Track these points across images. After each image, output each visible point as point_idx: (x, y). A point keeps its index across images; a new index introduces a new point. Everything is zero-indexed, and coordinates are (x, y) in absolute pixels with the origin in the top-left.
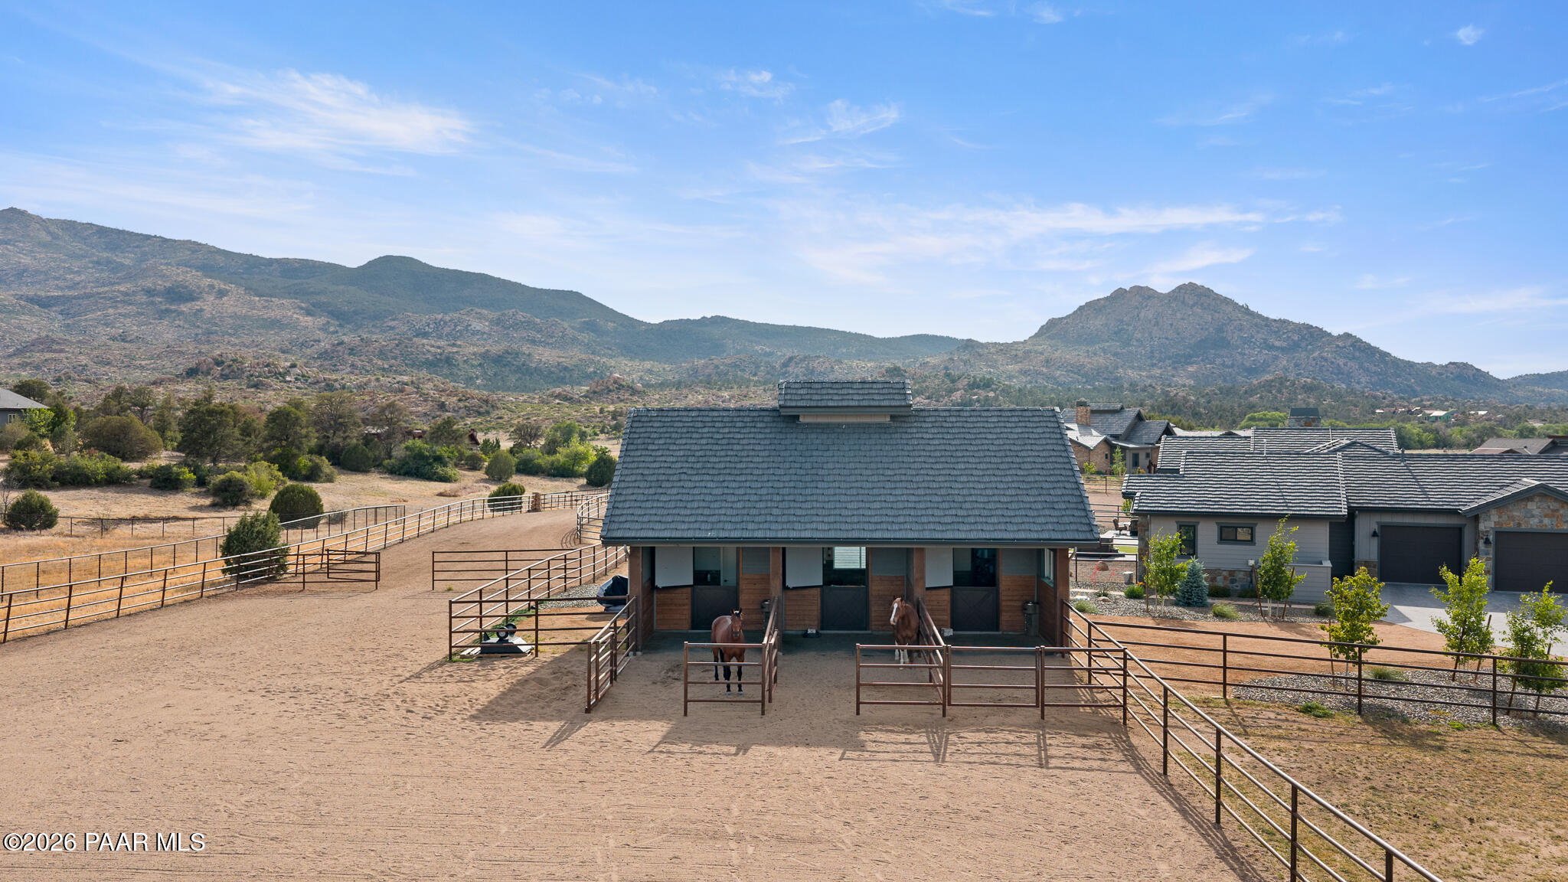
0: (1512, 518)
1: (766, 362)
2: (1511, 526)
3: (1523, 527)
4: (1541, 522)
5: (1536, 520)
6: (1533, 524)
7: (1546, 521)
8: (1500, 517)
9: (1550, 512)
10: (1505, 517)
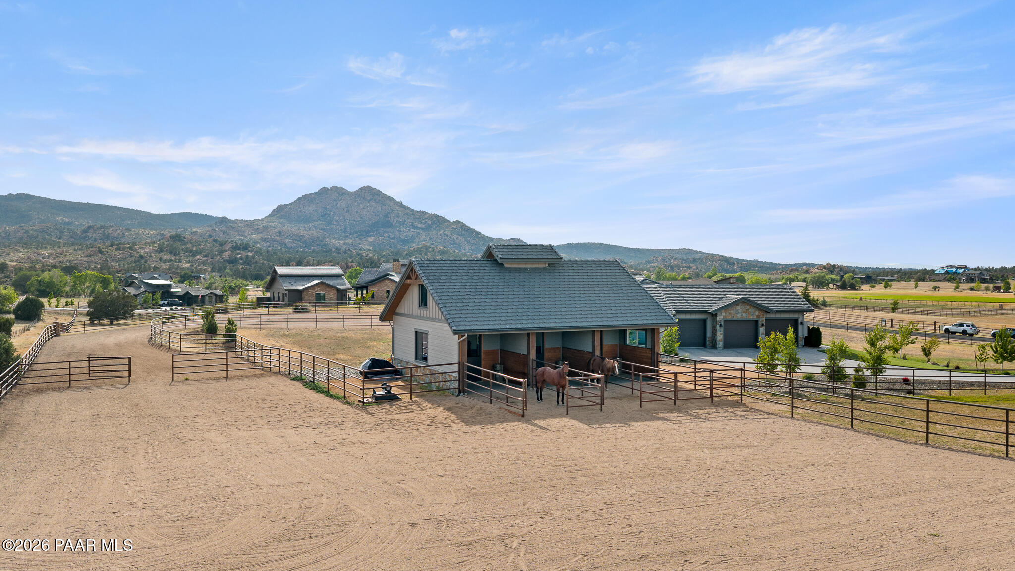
0: (730, 314)
1: (68, 229)
2: (730, 318)
3: (735, 318)
4: (742, 315)
5: (740, 315)
6: (739, 316)
7: (744, 315)
8: (725, 314)
9: (746, 311)
10: (727, 314)
